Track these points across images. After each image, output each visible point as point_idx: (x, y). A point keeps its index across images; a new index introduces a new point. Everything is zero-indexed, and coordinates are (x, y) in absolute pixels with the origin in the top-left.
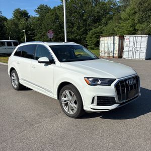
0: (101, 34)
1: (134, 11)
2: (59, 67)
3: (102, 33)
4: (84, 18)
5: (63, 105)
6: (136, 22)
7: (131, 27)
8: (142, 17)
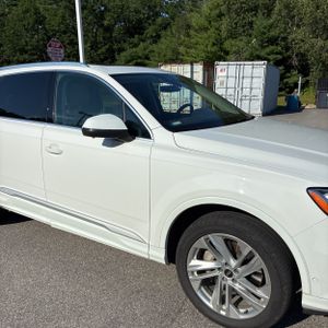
0: (147, 62)
1: (217, 11)
2: (172, 149)
3: (147, 58)
4: (106, 23)
5: (196, 285)
6: (224, 34)
7: (214, 44)
8: (236, 24)
